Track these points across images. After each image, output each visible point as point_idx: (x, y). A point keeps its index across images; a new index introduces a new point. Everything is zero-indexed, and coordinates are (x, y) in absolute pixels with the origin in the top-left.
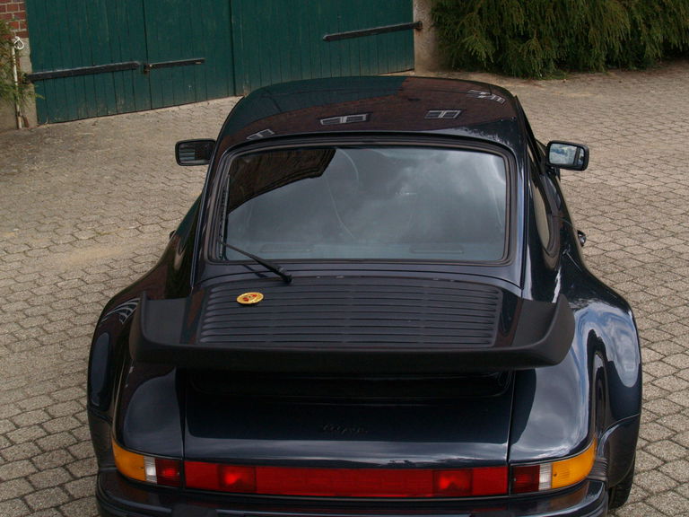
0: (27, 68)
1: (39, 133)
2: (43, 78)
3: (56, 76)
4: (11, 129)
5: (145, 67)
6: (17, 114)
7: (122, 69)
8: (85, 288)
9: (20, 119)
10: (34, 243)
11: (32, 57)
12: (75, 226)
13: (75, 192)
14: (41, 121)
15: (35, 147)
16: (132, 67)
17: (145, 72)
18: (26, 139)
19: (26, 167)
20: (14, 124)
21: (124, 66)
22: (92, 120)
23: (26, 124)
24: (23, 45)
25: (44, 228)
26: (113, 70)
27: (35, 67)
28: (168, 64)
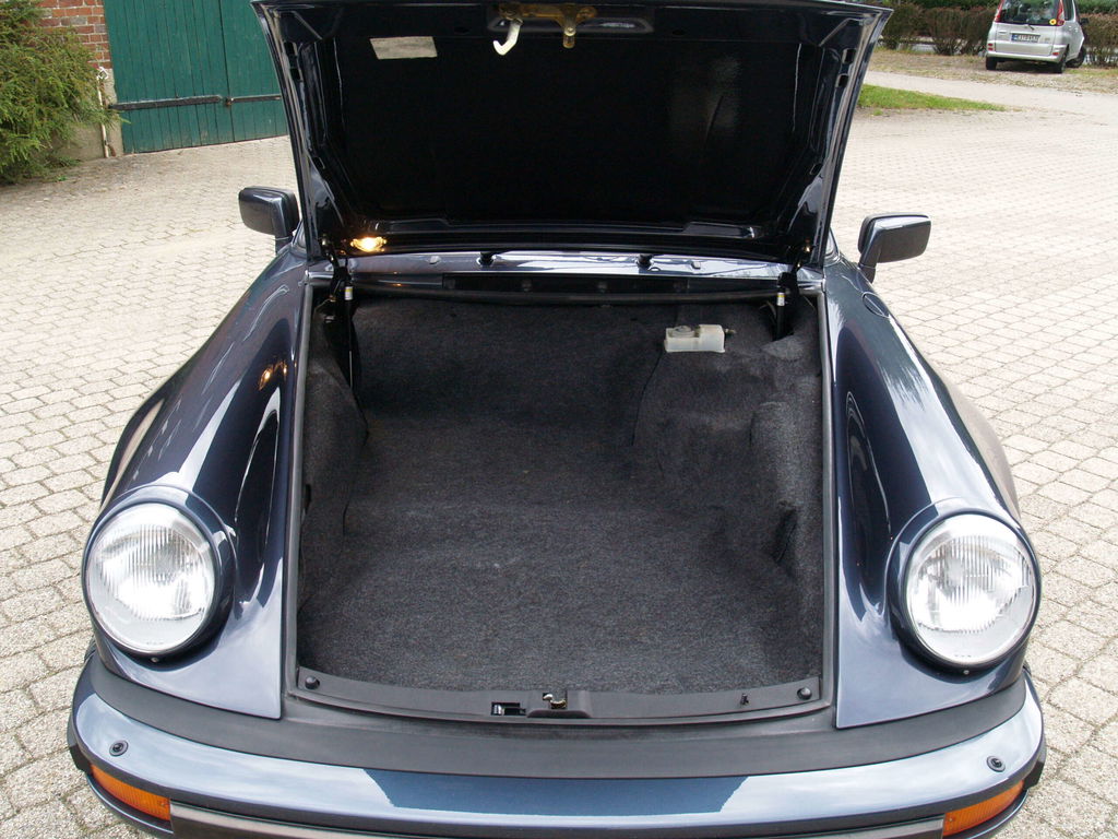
0: (113, 99)
1: (125, 160)
2: (128, 109)
3: (140, 107)
4: (98, 157)
5: (227, 101)
6: (103, 143)
7: (205, 102)
8: (182, 268)
9: (106, 147)
10: (130, 239)
11: (116, 88)
12: (168, 226)
13: (165, 202)
14: (126, 150)
15: (124, 171)
16: (215, 101)
17: (227, 106)
18: (113, 165)
19: (116, 186)
20: (101, 153)
21: (205, 99)
22: (178, 151)
23: (113, 153)
24: (108, 75)
25: (137, 228)
26: (196, 103)
27: (119, 98)
28: (249, 99)
